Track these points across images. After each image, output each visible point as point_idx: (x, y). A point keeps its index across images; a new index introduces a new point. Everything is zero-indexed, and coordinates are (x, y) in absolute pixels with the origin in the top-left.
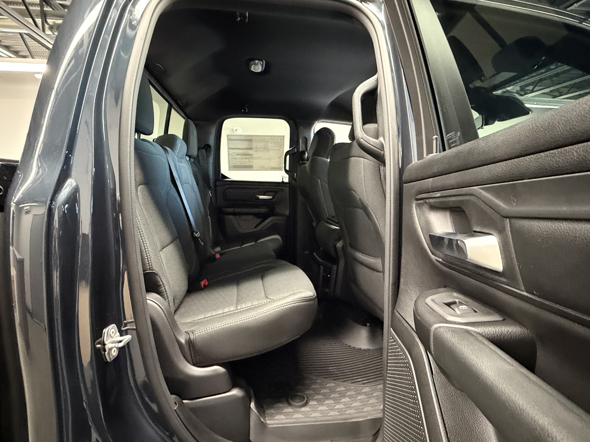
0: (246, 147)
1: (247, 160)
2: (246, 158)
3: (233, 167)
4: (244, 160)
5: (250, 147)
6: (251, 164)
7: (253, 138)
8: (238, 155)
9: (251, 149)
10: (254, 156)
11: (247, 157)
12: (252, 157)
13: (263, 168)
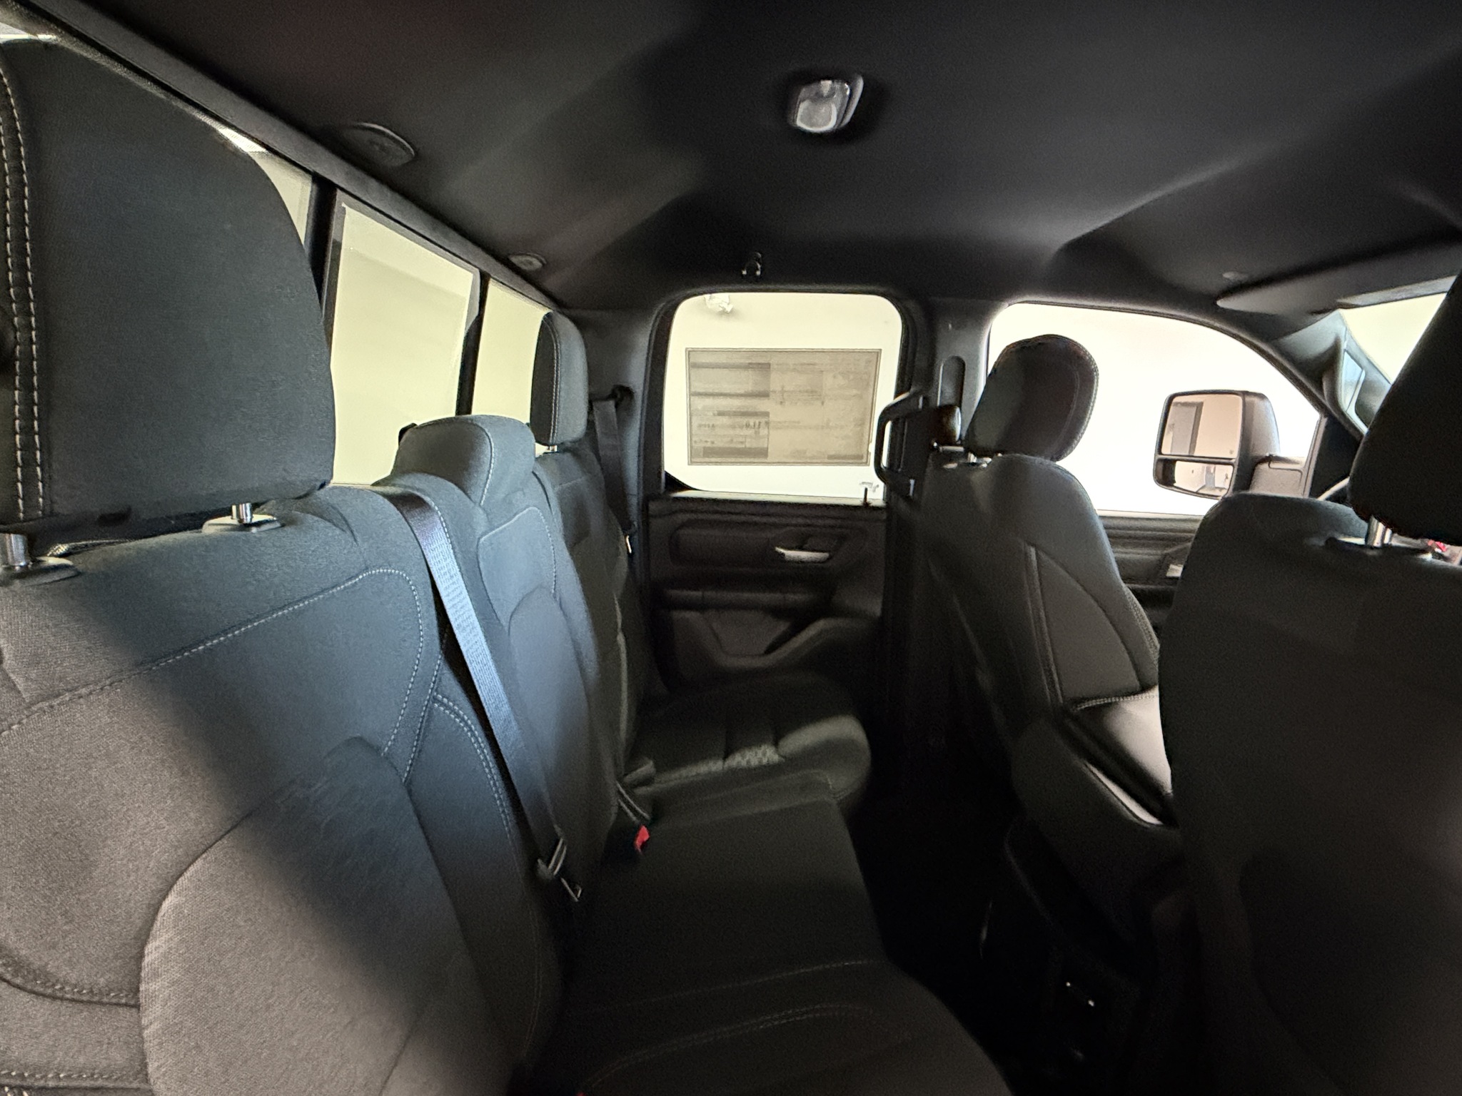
0: (749, 387)
1: (750, 432)
2: (748, 426)
3: (702, 454)
4: (738, 431)
5: (761, 388)
6: (762, 444)
7: (774, 360)
8: (721, 414)
9: (764, 395)
10: (772, 418)
11: (752, 421)
12: (767, 423)
13: (801, 458)
